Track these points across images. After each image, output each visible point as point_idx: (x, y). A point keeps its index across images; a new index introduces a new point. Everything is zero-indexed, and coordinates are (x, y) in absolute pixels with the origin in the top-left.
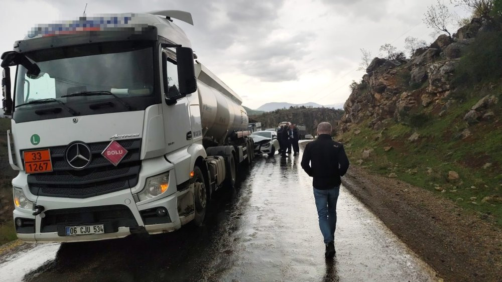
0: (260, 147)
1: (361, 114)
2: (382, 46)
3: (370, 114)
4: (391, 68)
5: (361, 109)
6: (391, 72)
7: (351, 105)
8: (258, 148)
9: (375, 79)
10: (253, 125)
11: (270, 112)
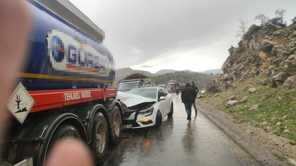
0: (136, 116)
1: (244, 73)
2: (256, 17)
3: (256, 72)
4: (273, 31)
5: (243, 68)
6: (274, 34)
7: (229, 66)
8: (132, 117)
9: (256, 41)
10: (142, 81)
11: (163, 75)
